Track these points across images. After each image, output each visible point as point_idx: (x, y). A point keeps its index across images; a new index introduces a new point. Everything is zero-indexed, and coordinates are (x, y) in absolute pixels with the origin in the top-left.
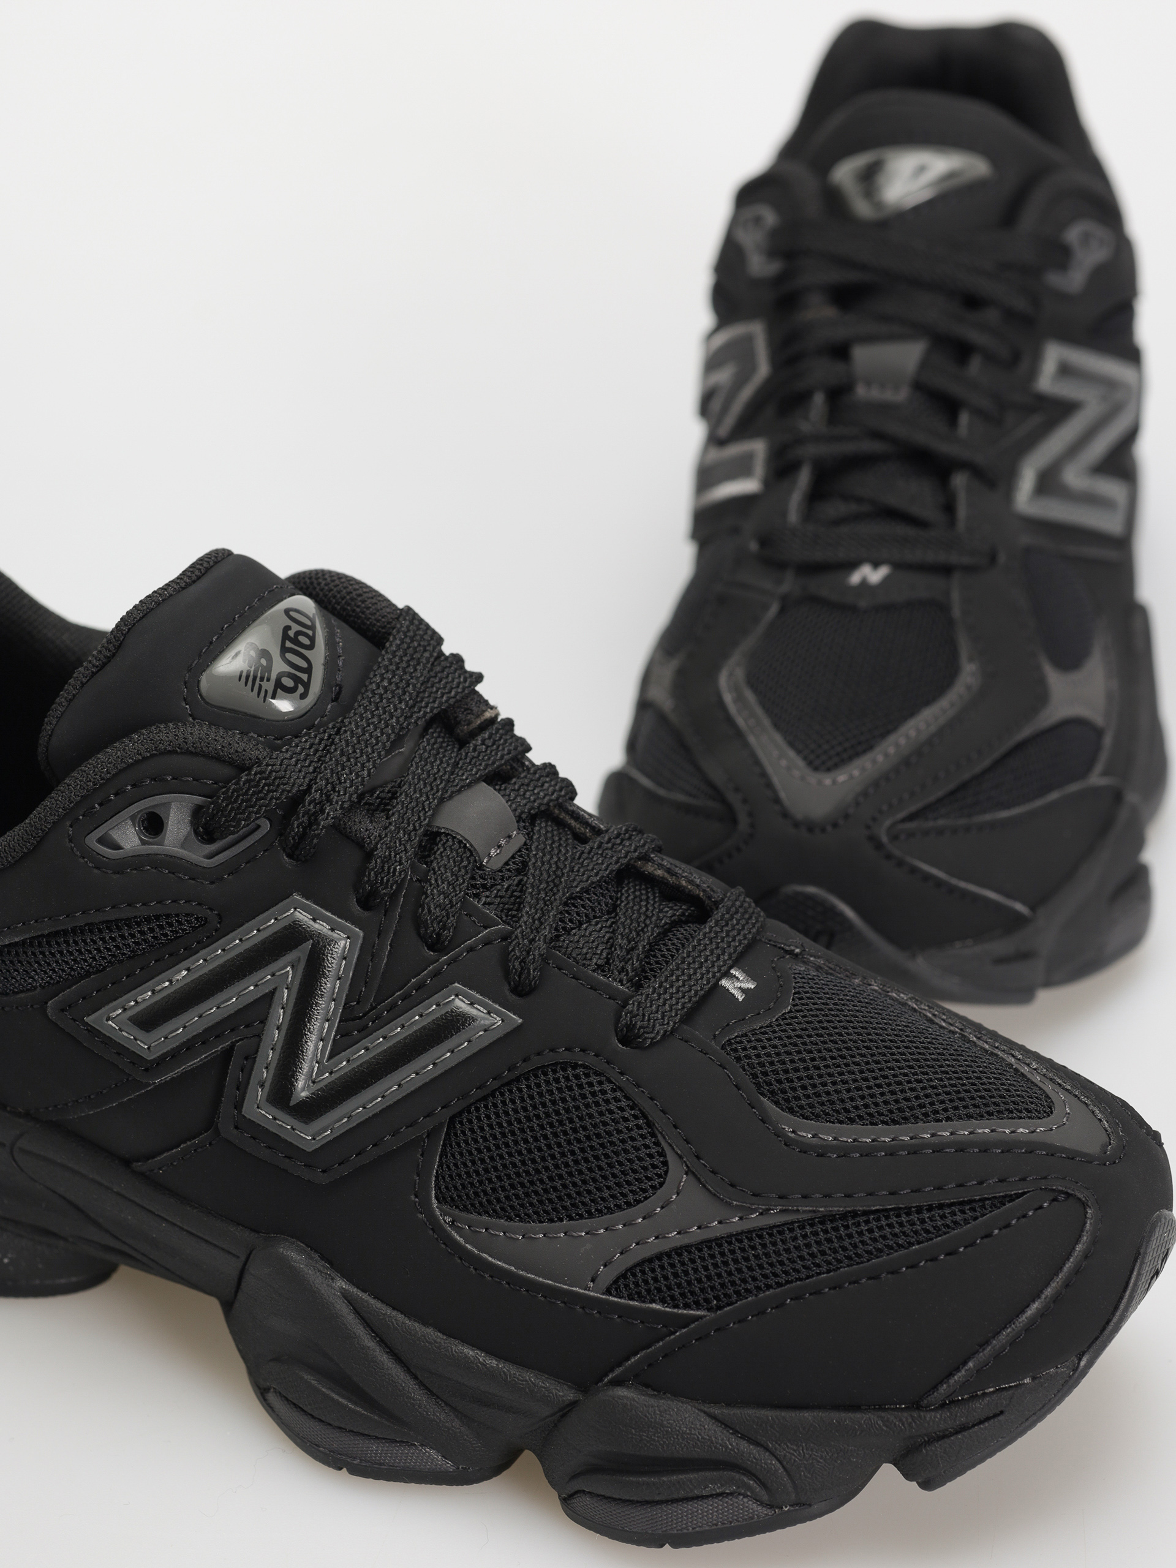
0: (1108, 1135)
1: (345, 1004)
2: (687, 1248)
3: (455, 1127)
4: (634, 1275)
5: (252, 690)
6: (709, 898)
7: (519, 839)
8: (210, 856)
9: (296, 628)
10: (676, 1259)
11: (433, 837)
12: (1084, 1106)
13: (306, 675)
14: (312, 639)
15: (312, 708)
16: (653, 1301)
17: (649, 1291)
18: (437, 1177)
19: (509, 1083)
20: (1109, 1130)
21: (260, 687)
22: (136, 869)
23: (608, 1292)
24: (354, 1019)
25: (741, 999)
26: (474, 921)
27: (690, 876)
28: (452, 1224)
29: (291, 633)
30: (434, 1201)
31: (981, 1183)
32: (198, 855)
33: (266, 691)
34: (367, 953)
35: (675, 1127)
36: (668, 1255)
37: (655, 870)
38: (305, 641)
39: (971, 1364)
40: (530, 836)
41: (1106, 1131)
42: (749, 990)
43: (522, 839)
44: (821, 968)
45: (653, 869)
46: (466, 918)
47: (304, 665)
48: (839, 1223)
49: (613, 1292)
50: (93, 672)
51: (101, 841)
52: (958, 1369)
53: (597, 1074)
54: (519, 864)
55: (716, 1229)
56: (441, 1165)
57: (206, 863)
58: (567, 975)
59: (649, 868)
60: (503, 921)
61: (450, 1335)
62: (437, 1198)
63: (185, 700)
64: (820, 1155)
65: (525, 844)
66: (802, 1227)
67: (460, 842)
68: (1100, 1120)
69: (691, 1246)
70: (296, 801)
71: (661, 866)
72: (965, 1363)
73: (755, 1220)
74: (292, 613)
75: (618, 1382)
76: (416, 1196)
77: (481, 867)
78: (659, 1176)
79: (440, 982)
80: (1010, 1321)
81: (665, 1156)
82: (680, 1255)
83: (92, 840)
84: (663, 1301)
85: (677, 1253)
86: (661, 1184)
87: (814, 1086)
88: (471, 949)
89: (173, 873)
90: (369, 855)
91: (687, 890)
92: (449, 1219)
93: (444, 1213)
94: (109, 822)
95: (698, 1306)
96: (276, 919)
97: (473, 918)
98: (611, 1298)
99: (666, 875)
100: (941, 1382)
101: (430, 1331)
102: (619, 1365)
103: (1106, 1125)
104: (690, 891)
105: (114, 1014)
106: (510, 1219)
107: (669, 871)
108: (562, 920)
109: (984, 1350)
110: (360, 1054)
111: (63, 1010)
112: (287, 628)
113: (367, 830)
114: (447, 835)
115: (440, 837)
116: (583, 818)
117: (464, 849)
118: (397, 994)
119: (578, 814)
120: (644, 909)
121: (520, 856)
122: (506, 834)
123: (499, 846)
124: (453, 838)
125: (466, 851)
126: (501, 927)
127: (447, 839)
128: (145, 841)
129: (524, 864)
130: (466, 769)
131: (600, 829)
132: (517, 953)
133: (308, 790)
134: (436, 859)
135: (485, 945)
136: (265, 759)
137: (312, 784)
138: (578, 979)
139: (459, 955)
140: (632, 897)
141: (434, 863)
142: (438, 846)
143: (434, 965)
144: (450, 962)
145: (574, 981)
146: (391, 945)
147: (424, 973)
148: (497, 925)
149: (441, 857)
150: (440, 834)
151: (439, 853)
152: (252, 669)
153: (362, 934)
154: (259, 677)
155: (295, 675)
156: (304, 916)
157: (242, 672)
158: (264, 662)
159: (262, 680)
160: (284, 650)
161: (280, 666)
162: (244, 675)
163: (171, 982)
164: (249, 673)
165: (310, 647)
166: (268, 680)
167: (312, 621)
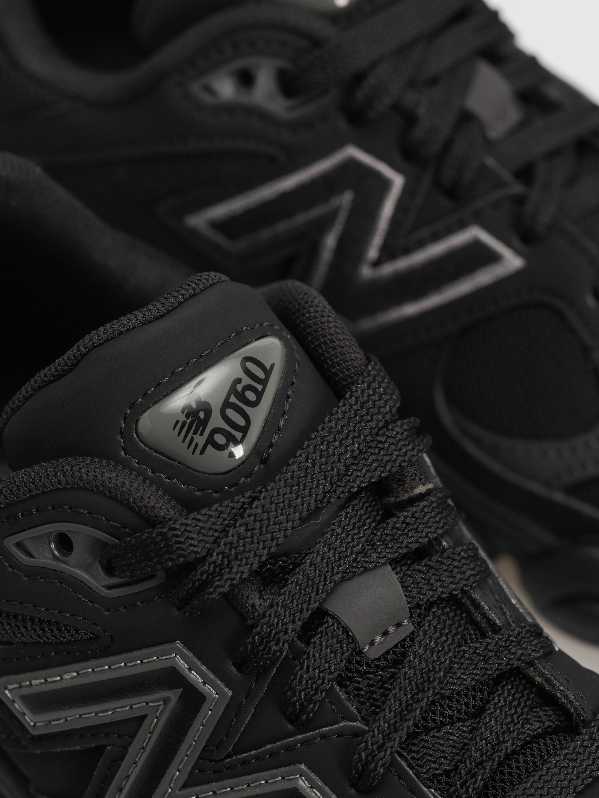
1: (205, 746)
5: (184, 441)
6: (579, 715)
7: (408, 626)
8: (110, 587)
9: (247, 381)
13: (241, 434)
14: (259, 395)
15: (239, 466)
21: (192, 439)
22: (44, 578)
24: (212, 761)
26: (334, 711)
27: (566, 690)
32: (99, 584)
33: (197, 445)
34: (232, 712)
37: (536, 675)
38: (251, 396)
40: (419, 625)
43: (411, 628)
45: (533, 674)
46: (328, 705)
47: (241, 422)
50: (50, 380)
51: (19, 545)
54: (399, 656)
57: (105, 592)
58: (404, 787)
59: (531, 672)
60: (363, 718)
63: (121, 433)
65: (413, 633)
67: (343, 628)
71: (541, 674)
74: (252, 367)
77: (360, 653)
79: (290, 759)
83: (10, 543)
88: (324, 736)
89: (75, 592)
91: (560, 701)
94: (26, 532)
96: (158, 658)
97: (334, 707)
99: (545, 683)
104: (563, 703)
107: (548, 680)
108: (424, 719)
112: (239, 381)
113: (253, 605)
114: (333, 618)
115: (327, 621)
116: (483, 608)
117: (347, 632)
118: (253, 752)
119: (479, 604)
120: (509, 720)
121: (403, 646)
122: (397, 622)
123: (385, 633)
124: (339, 623)
125: (348, 636)
126: (358, 724)
127: (333, 625)
128: (55, 558)
129: (404, 655)
130: (376, 549)
131: (495, 624)
132: (363, 755)
133: (203, 560)
134: (315, 643)
135: (338, 736)
136: (170, 520)
137: (209, 553)
138: (413, 793)
139: (314, 738)
140: (502, 703)
141: (312, 645)
142: (321, 632)
143: (289, 740)
144: (303, 742)
145: (409, 793)
146: (255, 709)
147: (279, 743)
148: (355, 720)
149: (321, 642)
150: (329, 615)
151: (320, 638)
152: (189, 421)
153: (230, 694)
154: (194, 428)
155: (229, 433)
156: (183, 664)
157: (178, 422)
158: (202, 415)
159: (195, 433)
160: (226, 404)
161: (216, 421)
162: (179, 425)
163: (62, 678)
164: (184, 424)
165: (254, 404)
166: (201, 434)
167: (268, 372)
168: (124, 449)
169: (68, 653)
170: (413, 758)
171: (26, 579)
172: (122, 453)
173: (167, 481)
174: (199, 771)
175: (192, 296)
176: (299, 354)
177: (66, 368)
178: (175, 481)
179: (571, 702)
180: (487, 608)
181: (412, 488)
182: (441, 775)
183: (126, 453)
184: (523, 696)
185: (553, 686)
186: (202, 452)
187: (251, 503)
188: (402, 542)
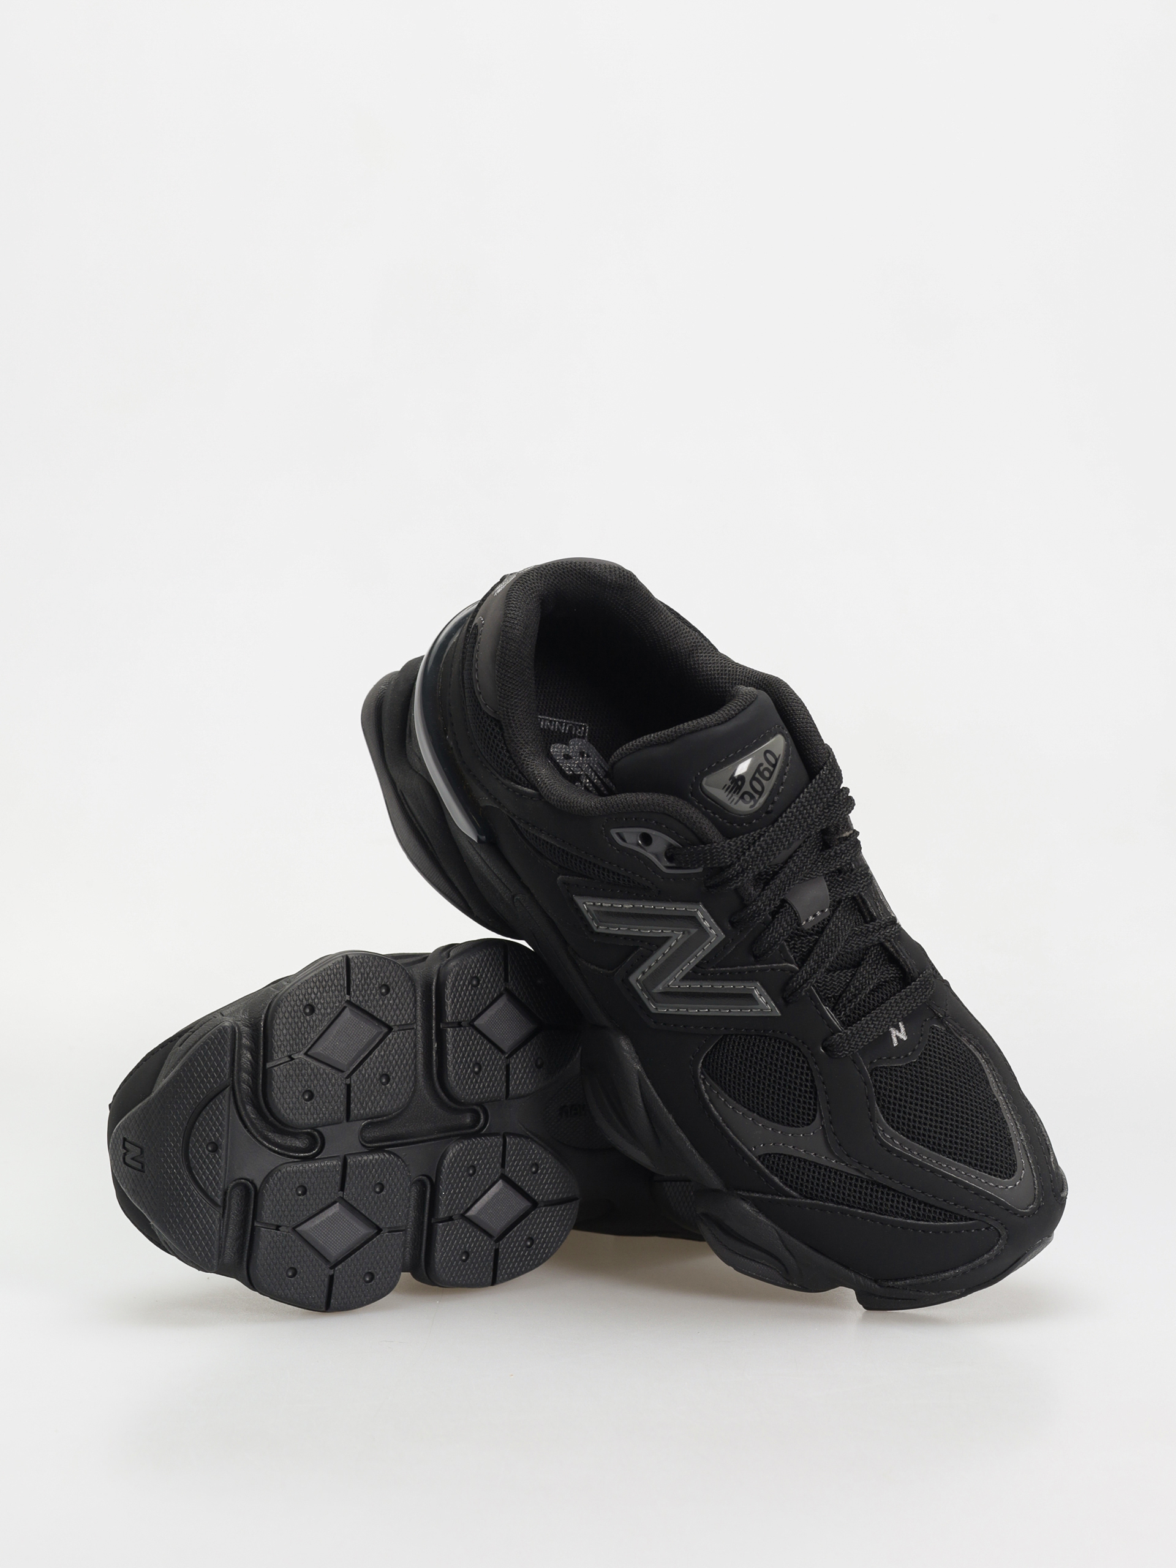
0: (1035, 1198)
2: (805, 1161)
3: (726, 1040)
4: (774, 1158)
5: (727, 796)
6: (910, 973)
7: (827, 913)
8: (668, 867)
9: (766, 765)
10: (797, 1163)
11: (784, 902)
12: (1032, 1177)
13: (758, 795)
14: (771, 773)
16: (777, 1176)
17: (777, 1170)
18: (707, 1054)
19: (762, 1036)
20: (1036, 1196)
21: (732, 796)
22: (628, 854)
23: (759, 1158)
24: (701, 970)
25: (895, 1045)
26: (781, 956)
27: (906, 958)
28: (703, 1080)
29: (762, 769)
30: (700, 1065)
31: (955, 1205)
32: (662, 865)
33: (734, 799)
34: (722, 946)
35: (828, 1103)
36: (795, 1158)
37: (890, 947)
38: (767, 774)
39: (908, 1281)
40: (834, 912)
41: (1035, 1195)
42: (902, 1040)
43: (829, 914)
44: (949, 1028)
46: (778, 952)
47: (759, 788)
48: (881, 1189)
49: (761, 1159)
51: (619, 834)
52: (901, 1279)
53: (804, 1056)
54: (820, 929)
55: (823, 1160)
56: (711, 1051)
57: (664, 870)
60: (796, 962)
61: (678, 1124)
62: (702, 1063)
63: (692, 784)
64: (888, 1151)
65: (829, 917)
66: (862, 1182)
67: (794, 911)
68: (1035, 1188)
69: (807, 1160)
70: (722, 870)
71: (894, 947)
72: (906, 1279)
73: (842, 1167)
74: (768, 755)
75: (744, 1199)
76: (693, 1057)
77: (801, 925)
78: (808, 1120)
79: (751, 977)
80: (937, 1273)
81: (816, 1112)
82: (800, 1161)
83: (614, 832)
84: (781, 1178)
85: (799, 1160)
86: (808, 1124)
87: (905, 1113)
88: (773, 969)
89: (645, 865)
90: (745, 906)
91: (901, 962)
92: (702, 1076)
93: (702, 1073)
94: (625, 828)
95: (795, 1190)
96: (686, 909)
97: (781, 954)
98: (758, 1162)
99: (894, 952)
100: (891, 1280)
101: (671, 1117)
102: (748, 1191)
103: (1037, 1193)
104: (902, 965)
105: (588, 903)
106: (730, 1096)
107: (897, 951)
109: (918, 1278)
110: (696, 985)
111: (565, 883)
112: (761, 765)
113: (750, 894)
114: (789, 904)
115: (786, 906)
116: (868, 905)
117: (796, 914)
118: (728, 969)
119: (866, 902)
120: (873, 971)
121: (823, 923)
122: (822, 909)
123: (815, 915)
124: (792, 908)
125: (796, 916)
126: (793, 966)
127: (789, 908)
128: (638, 844)
129: (823, 929)
130: (818, 867)
131: (873, 915)
132: (795, 984)
133: (730, 867)
134: (778, 917)
135: (781, 970)
136: (715, 842)
137: (733, 864)
138: (817, 1008)
139: (766, 969)
140: (871, 961)
141: (776, 919)
142: (782, 912)
143: (752, 967)
144: (761, 970)
145: (815, 1008)
146: (736, 947)
147: (746, 967)
148: (792, 963)
149: (781, 918)
150: (787, 902)
151: (781, 915)
152: (732, 786)
153: (724, 936)
154: (734, 790)
155: (752, 795)
156: (700, 915)
157: (726, 785)
158: (740, 783)
159: (734, 793)
160: (754, 778)
161: (747, 787)
162: (726, 787)
163: (622, 906)
164: (729, 786)
165: (768, 779)
166: (737, 794)
167: (777, 760)
168: (691, 793)
169: (628, 892)
170: (817, 986)
171: (662, 880)
172: (690, 795)
173: (712, 815)
174: (702, 974)
175: (743, 710)
176: (792, 748)
177: (665, 740)
178: (717, 816)
179: (907, 965)
180: (870, 905)
181: (843, 833)
182: (831, 998)
183: (692, 796)
184: (881, 958)
185: (899, 955)
186: (736, 804)
187: (759, 838)
188: (832, 864)
